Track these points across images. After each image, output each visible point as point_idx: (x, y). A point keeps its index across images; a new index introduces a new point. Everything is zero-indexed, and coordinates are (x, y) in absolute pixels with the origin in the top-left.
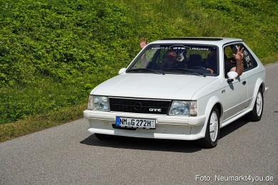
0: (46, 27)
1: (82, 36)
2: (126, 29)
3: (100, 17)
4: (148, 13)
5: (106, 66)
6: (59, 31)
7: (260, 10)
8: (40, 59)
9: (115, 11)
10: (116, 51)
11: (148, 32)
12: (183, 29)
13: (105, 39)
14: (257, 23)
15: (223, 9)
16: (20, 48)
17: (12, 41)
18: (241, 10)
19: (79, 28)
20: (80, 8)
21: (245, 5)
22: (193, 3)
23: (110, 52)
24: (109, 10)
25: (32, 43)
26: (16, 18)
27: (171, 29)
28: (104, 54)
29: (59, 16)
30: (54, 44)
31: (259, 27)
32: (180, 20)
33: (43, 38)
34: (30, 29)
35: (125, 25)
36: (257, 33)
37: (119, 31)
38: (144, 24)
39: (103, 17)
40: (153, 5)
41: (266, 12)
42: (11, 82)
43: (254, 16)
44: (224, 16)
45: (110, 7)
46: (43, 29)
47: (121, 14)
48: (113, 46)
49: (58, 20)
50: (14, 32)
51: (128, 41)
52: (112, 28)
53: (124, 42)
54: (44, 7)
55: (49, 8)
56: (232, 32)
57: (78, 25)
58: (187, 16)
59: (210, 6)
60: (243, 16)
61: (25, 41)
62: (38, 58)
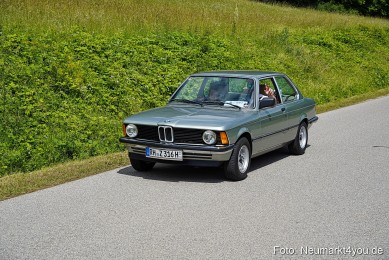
0: (154, 61)
1: (187, 70)
3: (204, 52)
4: (250, 48)
6: (165, 66)
8: (146, 92)
14: (359, 59)
16: (129, 82)
17: (122, 75)
18: (343, 46)
19: (184, 63)
20: (185, 43)
24: (213, 46)
25: (140, 77)
26: (126, 53)
29: (166, 51)
30: (160, 78)
32: (282, 55)
33: (150, 72)
34: (139, 64)
35: (227, 60)
36: (357, 69)
37: (222, 65)
38: (246, 59)
42: (121, 114)
44: (325, 52)
46: (150, 64)
49: (164, 55)
50: (124, 67)
52: (215, 62)
54: (151, 43)
55: (157, 44)
56: (333, 68)
57: (184, 60)
58: (288, 51)
59: (312, 43)
61: (134, 76)
62: (145, 91)
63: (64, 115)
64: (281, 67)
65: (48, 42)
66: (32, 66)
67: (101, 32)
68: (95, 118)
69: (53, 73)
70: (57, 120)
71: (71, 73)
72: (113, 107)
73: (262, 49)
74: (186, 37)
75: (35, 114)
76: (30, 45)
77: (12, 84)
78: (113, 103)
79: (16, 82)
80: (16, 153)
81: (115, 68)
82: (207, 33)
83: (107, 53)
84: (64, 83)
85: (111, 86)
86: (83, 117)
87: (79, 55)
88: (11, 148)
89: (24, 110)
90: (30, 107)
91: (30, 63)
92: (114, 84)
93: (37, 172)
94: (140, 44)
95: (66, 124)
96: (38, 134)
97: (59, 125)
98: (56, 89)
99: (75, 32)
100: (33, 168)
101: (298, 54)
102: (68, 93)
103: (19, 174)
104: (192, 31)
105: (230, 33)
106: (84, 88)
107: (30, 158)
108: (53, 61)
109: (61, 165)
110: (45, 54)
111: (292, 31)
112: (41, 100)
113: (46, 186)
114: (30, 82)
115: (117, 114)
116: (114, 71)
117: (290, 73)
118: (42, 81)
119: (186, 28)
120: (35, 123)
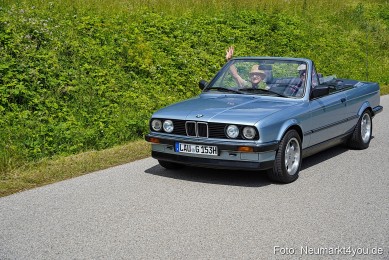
63: (134, 95)
64: (355, 44)
65: (120, 24)
66: (105, 47)
67: (170, 13)
68: (163, 98)
69: (124, 55)
70: (128, 100)
71: (141, 54)
72: (181, 87)
73: (334, 26)
74: (255, 15)
75: (107, 94)
76: (102, 27)
77: (86, 65)
78: (182, 83)
79: (89, 63)
80: (90, 132)
81: (184, 48)
82: (277, 11)
83: (176, 33)
84: (134, 64)
85: (180, 66)
86: (152, 97)
87: (149, 36)
88: (86, 126)
89: (97, 90)
90: (103, 87)
91: (102, 44)
92: (182, 64)
93: (109, 150)
94: (208, 24)
95: (136, 104)
96: (110, 114)
97: (129, 105)
98: (127, 69)
99: (145, 13)
100: (107, 146)
101: (374, 29)
102: (138, 73)
103: (93, 152)
104: (261, 9)
105: (301, 10)
106: (153, 69)
107: (102, 136)
108: (124, 42)
109: (131, 144)
110: (116, 36)
111: (367, 6)
112: (113, 80)
113: (117, 163)
114: (102, 64)
115: (184, 94)
116: (183, 52)
117: (363, 50)
118: (114, 62)
119: (255, 5)
120: (107, 102)
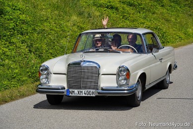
2: (24, 26)
5: (7, 61)
7: (144, 9)
9: (14, 9)
10: (16, 46)
11: (46, 29)
12: (78, 26)
13: (5, 36)
15: (112, 8)
21: (131, 5)
22: (86, 2)
23: (11, 47)
27: (67, 26)
28: (5, 49)
31: (143, 23)
39: (3, 16)
40: (50, 5)
41: (149, 11)
43: (139, 14)
45: (9, 6)
47: (19, 12)
48: (14, 43)
51: (27, 37)
53: (23, 38)
60: (129, 14)
